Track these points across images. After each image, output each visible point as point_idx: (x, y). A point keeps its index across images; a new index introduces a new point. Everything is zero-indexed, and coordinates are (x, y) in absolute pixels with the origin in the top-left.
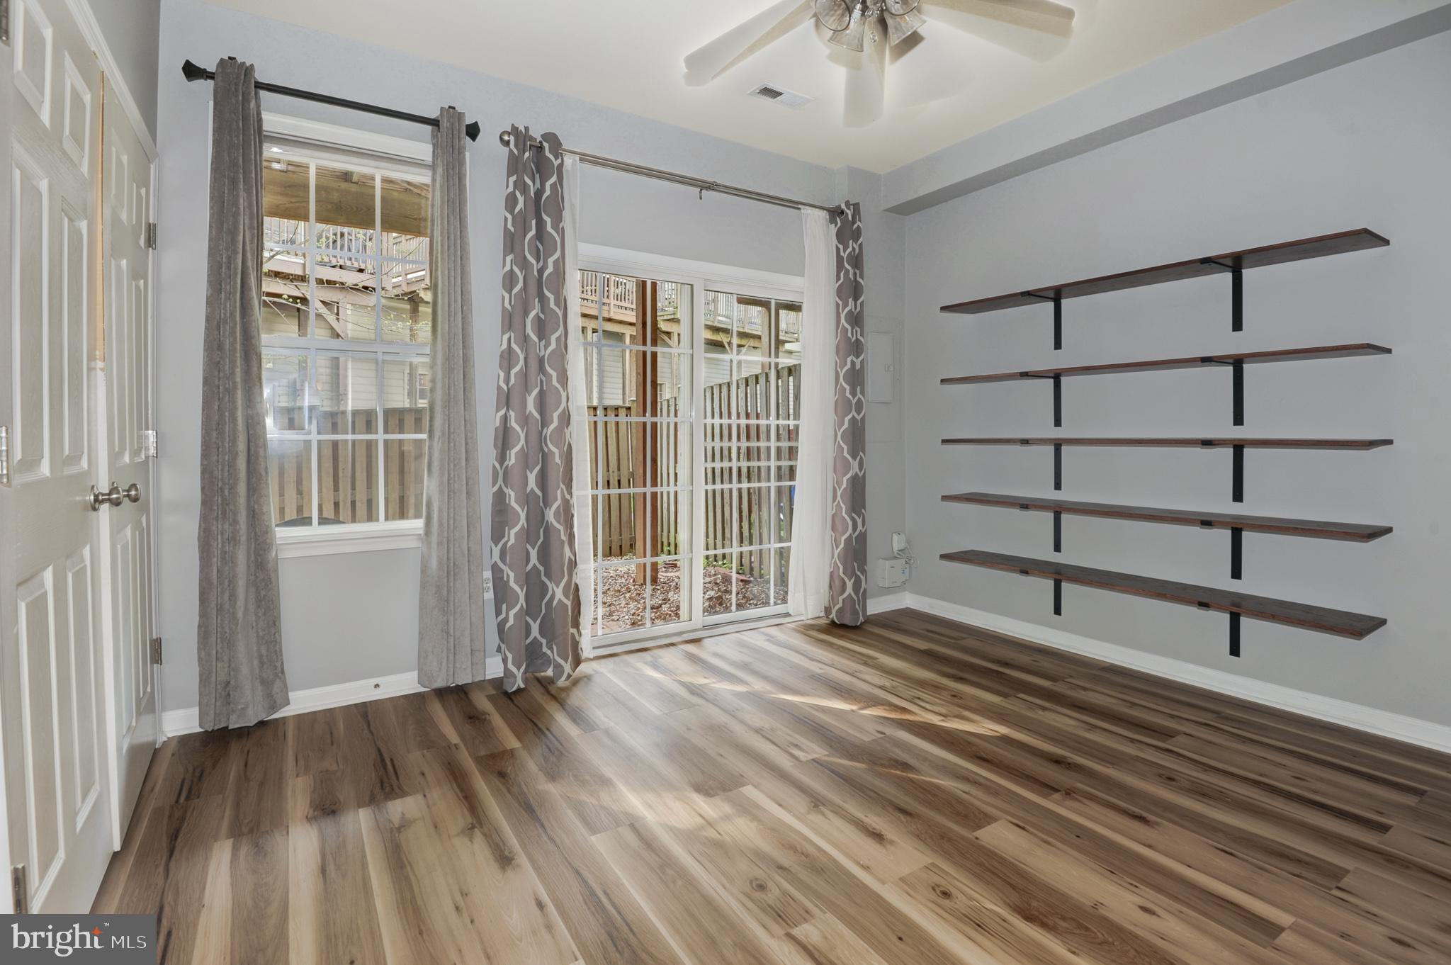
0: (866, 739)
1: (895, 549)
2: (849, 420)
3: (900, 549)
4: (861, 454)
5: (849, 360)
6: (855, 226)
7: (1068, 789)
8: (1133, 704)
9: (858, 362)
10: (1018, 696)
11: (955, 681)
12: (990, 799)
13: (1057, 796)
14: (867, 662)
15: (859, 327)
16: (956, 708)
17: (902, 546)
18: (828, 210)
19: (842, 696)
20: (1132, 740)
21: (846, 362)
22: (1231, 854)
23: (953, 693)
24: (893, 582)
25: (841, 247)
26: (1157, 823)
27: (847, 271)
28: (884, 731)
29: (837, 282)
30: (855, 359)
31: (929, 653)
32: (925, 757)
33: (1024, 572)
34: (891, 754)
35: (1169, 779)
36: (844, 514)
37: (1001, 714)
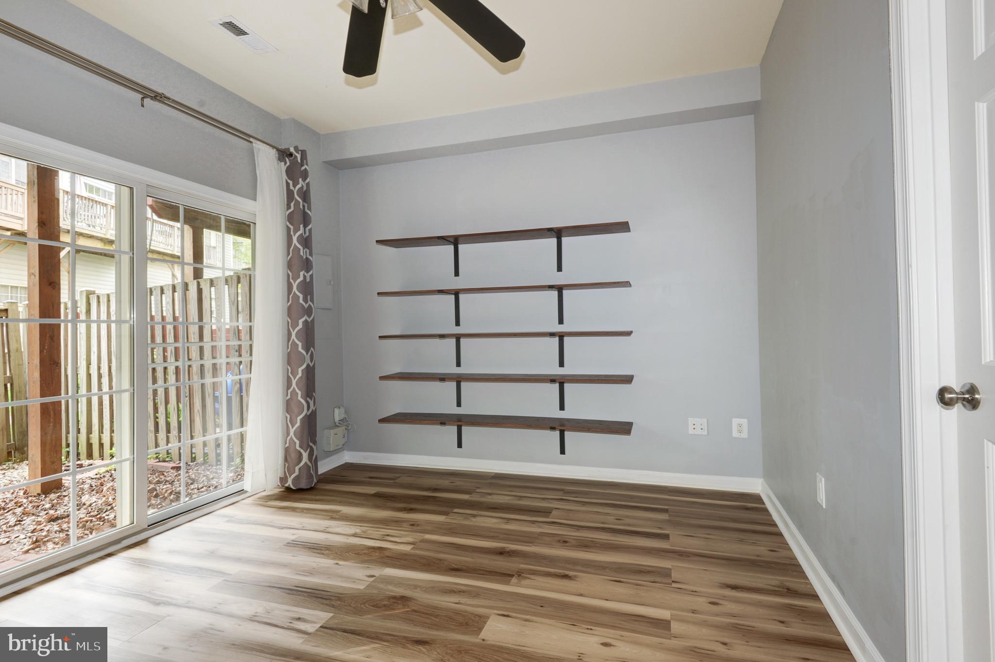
0: (362, 587)
1: (337, 419)
2: (303, 322)
3: (341, 419)
4: (312, 349)
5: (302, 273)
6: (303, 168)
7: (517, 572)
8: (521, 497)
9: (308, 275)
10: (454, 511)
11: (407, 513)
12: (475, 602)
13: (514, 580)
14: (334, 516)
15: (308, 249)
16: (418, 534)
17: (343, 416)
18: (278, 150)
19: (323, 554)
20: (533, 522)
21: (299, 275)
22: (619, 581)
23: (412, 523)
24: (337, 446)
25: (291, 182)
26: (575, 576)
27: (297, 202)
28: (372, 574)
29: (287, 210)
30: (306, 274)
31: (378, 495)
32: (415, 585)
33: (443, 424)
34: (387, 593)
35: (564, 542)
36: (300, 398)
37: (450, 529)
